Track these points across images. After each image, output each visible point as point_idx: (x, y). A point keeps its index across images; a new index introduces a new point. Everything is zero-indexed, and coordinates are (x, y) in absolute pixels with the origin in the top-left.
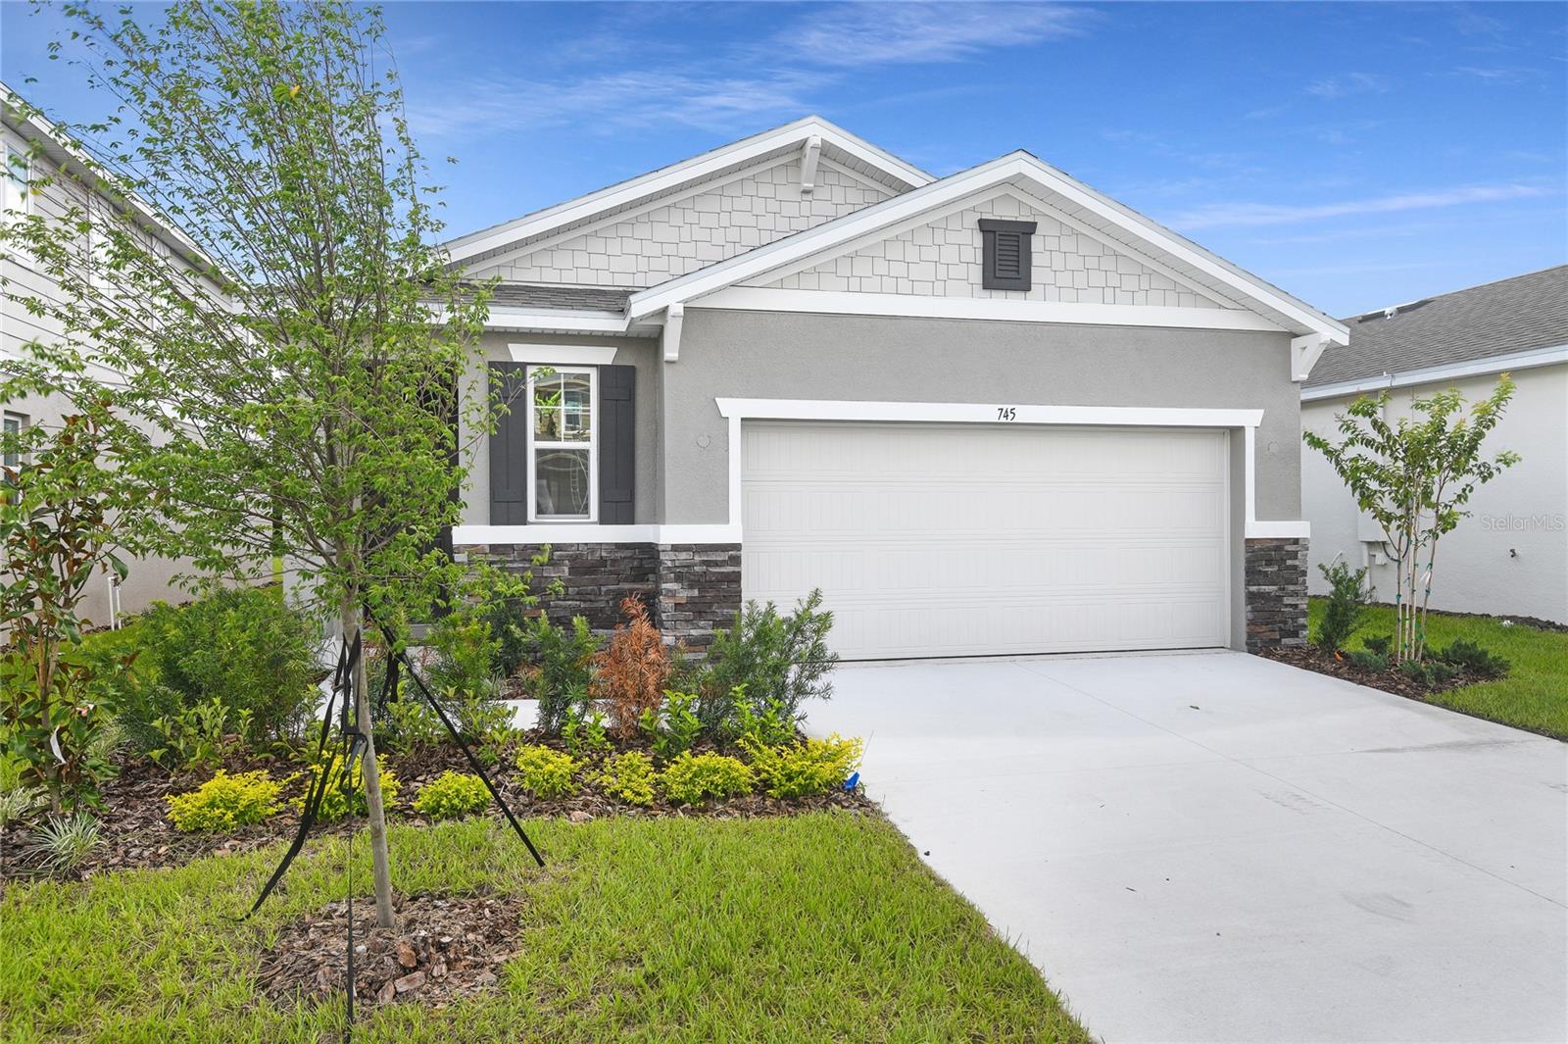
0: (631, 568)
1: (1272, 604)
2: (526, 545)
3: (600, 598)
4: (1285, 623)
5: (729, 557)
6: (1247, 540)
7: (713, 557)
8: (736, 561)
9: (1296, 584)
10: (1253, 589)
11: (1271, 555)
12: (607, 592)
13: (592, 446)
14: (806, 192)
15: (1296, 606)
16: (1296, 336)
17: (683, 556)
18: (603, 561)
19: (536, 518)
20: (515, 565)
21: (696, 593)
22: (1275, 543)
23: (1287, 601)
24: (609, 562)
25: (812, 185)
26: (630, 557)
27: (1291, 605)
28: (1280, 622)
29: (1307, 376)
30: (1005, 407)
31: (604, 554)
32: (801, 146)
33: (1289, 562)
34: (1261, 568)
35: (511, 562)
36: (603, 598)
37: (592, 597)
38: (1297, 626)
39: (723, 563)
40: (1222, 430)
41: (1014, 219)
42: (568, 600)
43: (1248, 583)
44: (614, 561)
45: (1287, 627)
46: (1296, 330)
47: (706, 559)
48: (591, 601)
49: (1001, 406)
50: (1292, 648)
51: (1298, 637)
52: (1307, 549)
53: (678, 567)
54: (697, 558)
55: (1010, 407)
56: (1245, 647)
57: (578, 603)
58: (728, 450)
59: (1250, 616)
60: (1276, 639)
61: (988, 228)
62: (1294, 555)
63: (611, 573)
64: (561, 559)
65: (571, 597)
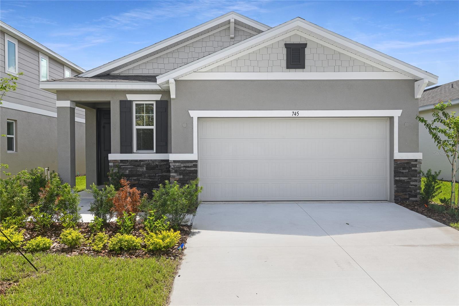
0: (166, 168)
1: (405, 184)
2: (132, 160)
3: (156, 178)
4: (411, 192)
5: (193, 165)
6: (395, 160)
7: (187, 165)
8: (196, 166)
9: (416, 177)
10: (398, 178)
11: (405, 166)
12: (158, 176)
13: (154, 127)
14: (232, 38)
15: (416, 185)
16: (417, 81)
17: (177, 164)
18: (157, 166)
19: (136, 151)
20: (128, 167)
21: (182, 177)
22: (406, 161)
23: (412, 183)
24: (159, 166)
25: (234, 36)
26: (166, 165)
27: (414, 185)
28: (409, 191)
29: (421, 96)
30: (295, 111)
31: (157, 163)
32: (229, 22)
33: (413, 168)
34: (400, 171)
35: (127, 165)
36: (157, 178)
37: (153, 178)
38: (417, 193)
39: (191, 167)
40: (387, 118)
41: (299, 43)
42: (146, 178)
43: (395, 176)
44: (161, 166)
45: (412, 194)
46: (416, 79)
47: (185, 165)
48: (153, 179)
49: (293, 111)
50: (413, 201)
51: (417, 197)
52: (421, 164)
53: (176, 168)
54: (182, 165)
55: (297, 111)
56: (394, 201)
57: (149, 179)
58: (193, 128)
59: (396, 189)
60: (407, 198)
61: (288, 46)
62: (415, 166)
63: (159, 169)
64: (143, 165)
65: (146, 177)
